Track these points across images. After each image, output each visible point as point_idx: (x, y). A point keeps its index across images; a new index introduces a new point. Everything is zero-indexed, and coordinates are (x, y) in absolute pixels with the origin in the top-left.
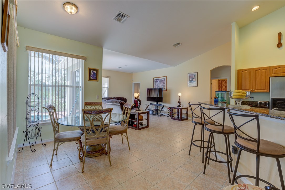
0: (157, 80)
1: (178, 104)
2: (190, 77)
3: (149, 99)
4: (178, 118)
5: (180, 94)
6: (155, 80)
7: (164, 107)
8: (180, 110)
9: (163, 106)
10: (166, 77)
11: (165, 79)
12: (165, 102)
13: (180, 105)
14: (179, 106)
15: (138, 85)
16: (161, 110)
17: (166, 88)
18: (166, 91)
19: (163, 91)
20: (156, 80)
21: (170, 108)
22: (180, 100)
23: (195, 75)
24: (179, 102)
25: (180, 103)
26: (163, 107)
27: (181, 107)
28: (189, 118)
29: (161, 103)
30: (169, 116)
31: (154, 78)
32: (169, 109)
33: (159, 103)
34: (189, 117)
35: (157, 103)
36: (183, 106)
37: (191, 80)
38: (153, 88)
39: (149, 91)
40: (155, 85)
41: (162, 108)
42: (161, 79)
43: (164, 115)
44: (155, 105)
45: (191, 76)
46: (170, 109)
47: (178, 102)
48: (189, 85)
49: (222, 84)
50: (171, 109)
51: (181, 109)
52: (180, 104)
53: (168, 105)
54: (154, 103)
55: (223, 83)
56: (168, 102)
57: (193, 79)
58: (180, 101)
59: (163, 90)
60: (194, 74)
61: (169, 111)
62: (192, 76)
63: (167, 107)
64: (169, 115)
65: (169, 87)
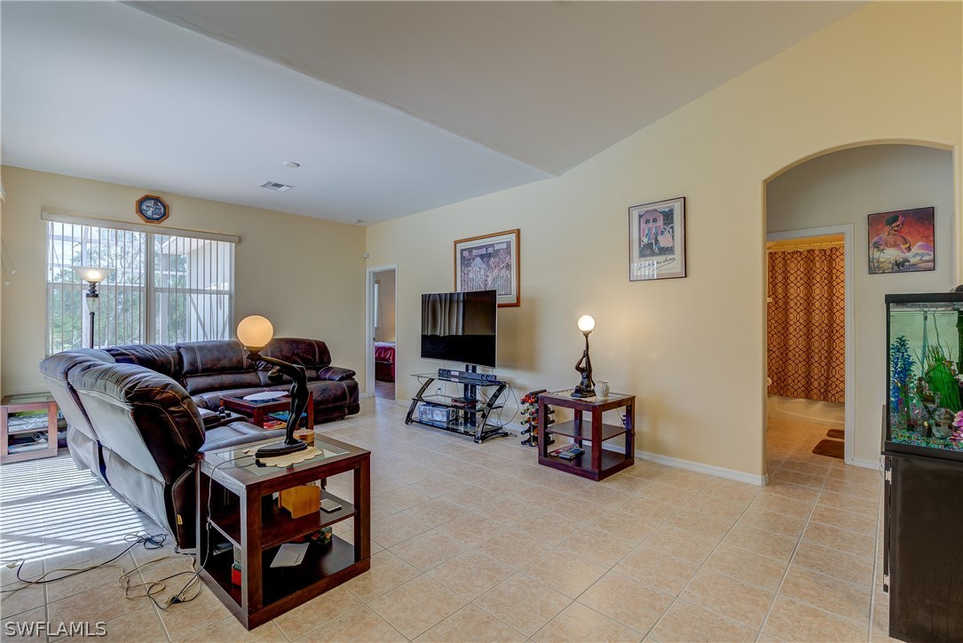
0: (470, 250)
1: (578, 379)
2: (643, 226)
3: (433, 347)
4: (579, 457)
5: (586, 323)
6: (462, 251)
7: (506, 391)
8: (587, 416)
9: (502, 386)
10: (513, 236)
11: (509, 243)
12: (512, 364)
13: (588, 386)
14: (585, 390)
15: (385, 280)
16: (490, 405)
17: (514, 292)
18: (517, 305)
19: (500, 306)
20: (466, 254)
21: (535, 398)
22: (586, 355)
23: (671, 211)
24: (583, 365)
25: (586, 371)
26: (500, 391)
27: (593, 393)
28: (637, 453)
29: (490, 371)
30: (528, 441)
31: (456, 243)
32: (532, 404)
33: (480, 369)
34: (641, 448)
35: (470, 368)
36: (607, 389)
37: (645, 240)
38: (453, 292)
39: (432, 305)
40: (465, 274)
41: (496, 396)
42: (492, 245)
43: (506, 435)
44: (461, 377)
45: (647, 221)
46: (536, 402)
47: (578, 368)
48: (636, 273)
49: (786, 271)
50: (540, 404)
51: (597, 411)
52: (589, 377)
53: (526, 381)
54: (457, 367)
55: (792, 265)
56: (527, 362)
57: (657, 234)
58: (588, 362)
59: (500, 300)
60: (665, 207)
61: (527, 415)
62: (655, 220)
63: (521, 388)
64: (527, 436)
65: (532, 283)
